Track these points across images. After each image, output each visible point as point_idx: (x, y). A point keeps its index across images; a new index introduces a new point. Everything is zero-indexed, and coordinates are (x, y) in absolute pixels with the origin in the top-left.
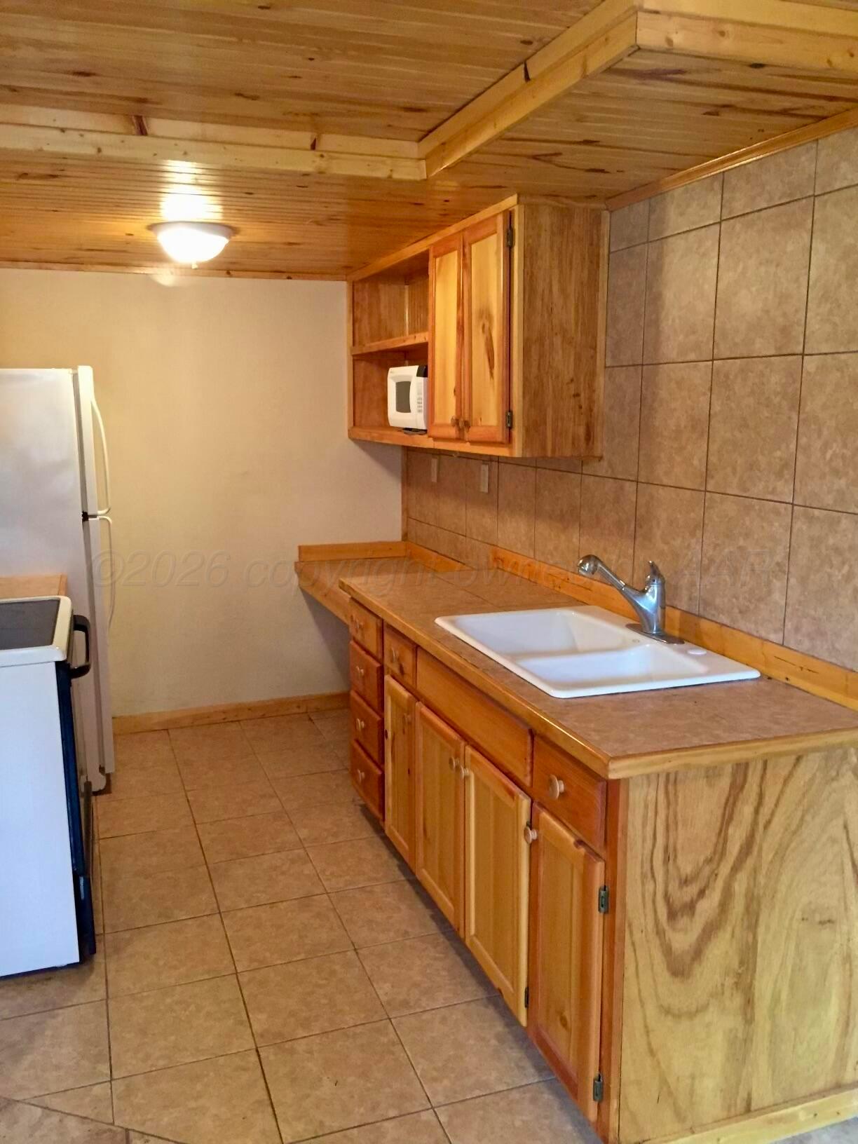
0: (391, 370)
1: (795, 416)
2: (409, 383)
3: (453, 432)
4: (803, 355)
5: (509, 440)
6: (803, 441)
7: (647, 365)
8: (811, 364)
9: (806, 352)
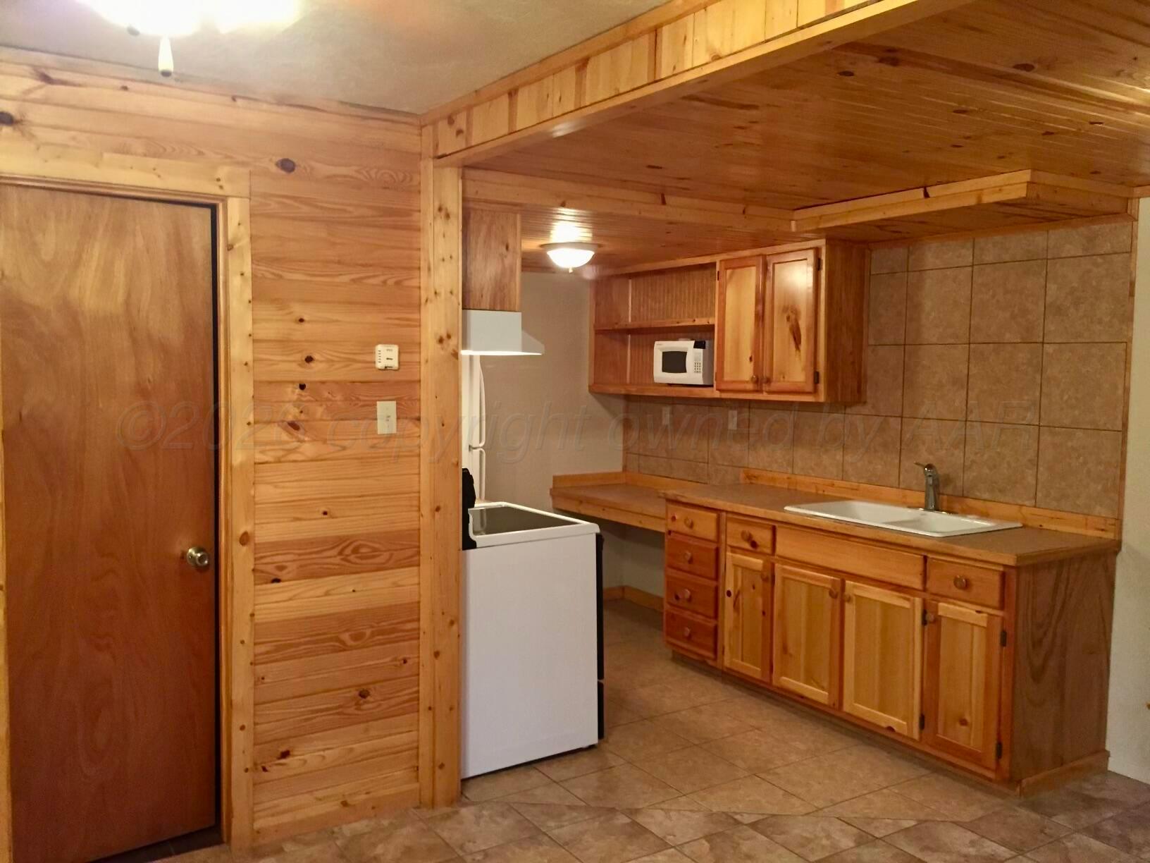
0: (656, 343)
1: (1038, 377)
2: (685, 354)
3: (750, 386)
4: (1043, 343)
5: (815, 391)
6: (1045, 390)
7: (909, 345)
8: (1049, 349)
9: (1045, 341)
